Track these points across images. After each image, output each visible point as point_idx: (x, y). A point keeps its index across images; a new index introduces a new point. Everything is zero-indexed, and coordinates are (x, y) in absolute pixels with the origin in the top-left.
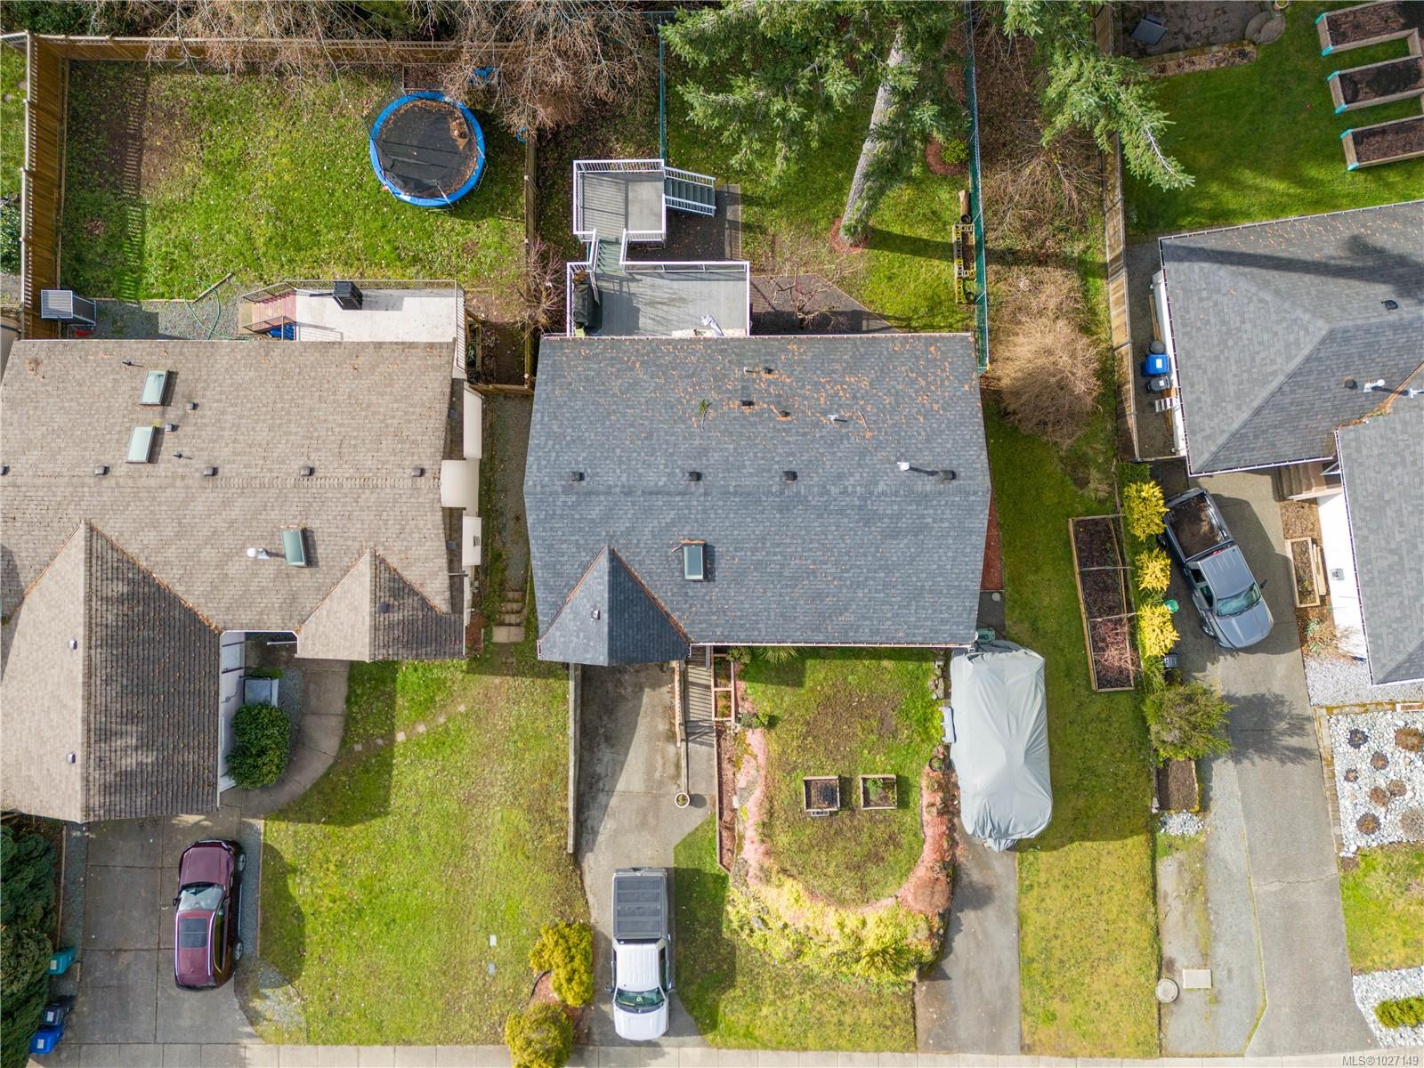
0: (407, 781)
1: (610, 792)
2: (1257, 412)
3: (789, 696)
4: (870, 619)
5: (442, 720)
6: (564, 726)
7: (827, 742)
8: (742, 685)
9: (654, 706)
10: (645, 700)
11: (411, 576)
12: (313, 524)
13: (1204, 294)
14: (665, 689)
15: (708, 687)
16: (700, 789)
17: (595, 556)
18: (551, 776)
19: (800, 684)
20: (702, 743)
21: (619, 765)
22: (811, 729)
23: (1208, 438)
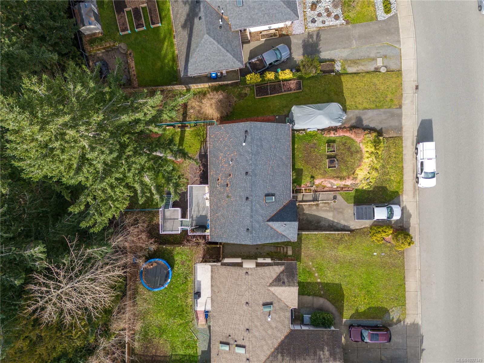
0: (332, 279)
1: (333, 222)
2: (228, 51)
3: (305, 173)
4: (284, 152)
5: (314, 269)
6: (315, 234)
7: (318, 162)
8: (302, 185)
9: (309, 210)
10: (307, 212)
11: (275, 276)
12: (261, 303)
13: (196, 65)
14: (304, 207)
15: (303, 195)
16: (332, 197)
17: (269, 225)
18: (329, 238)
19: (302, 170)
20: (319, 197)
21: (326, 219)
22: (314, 167)
23: (234, 63)
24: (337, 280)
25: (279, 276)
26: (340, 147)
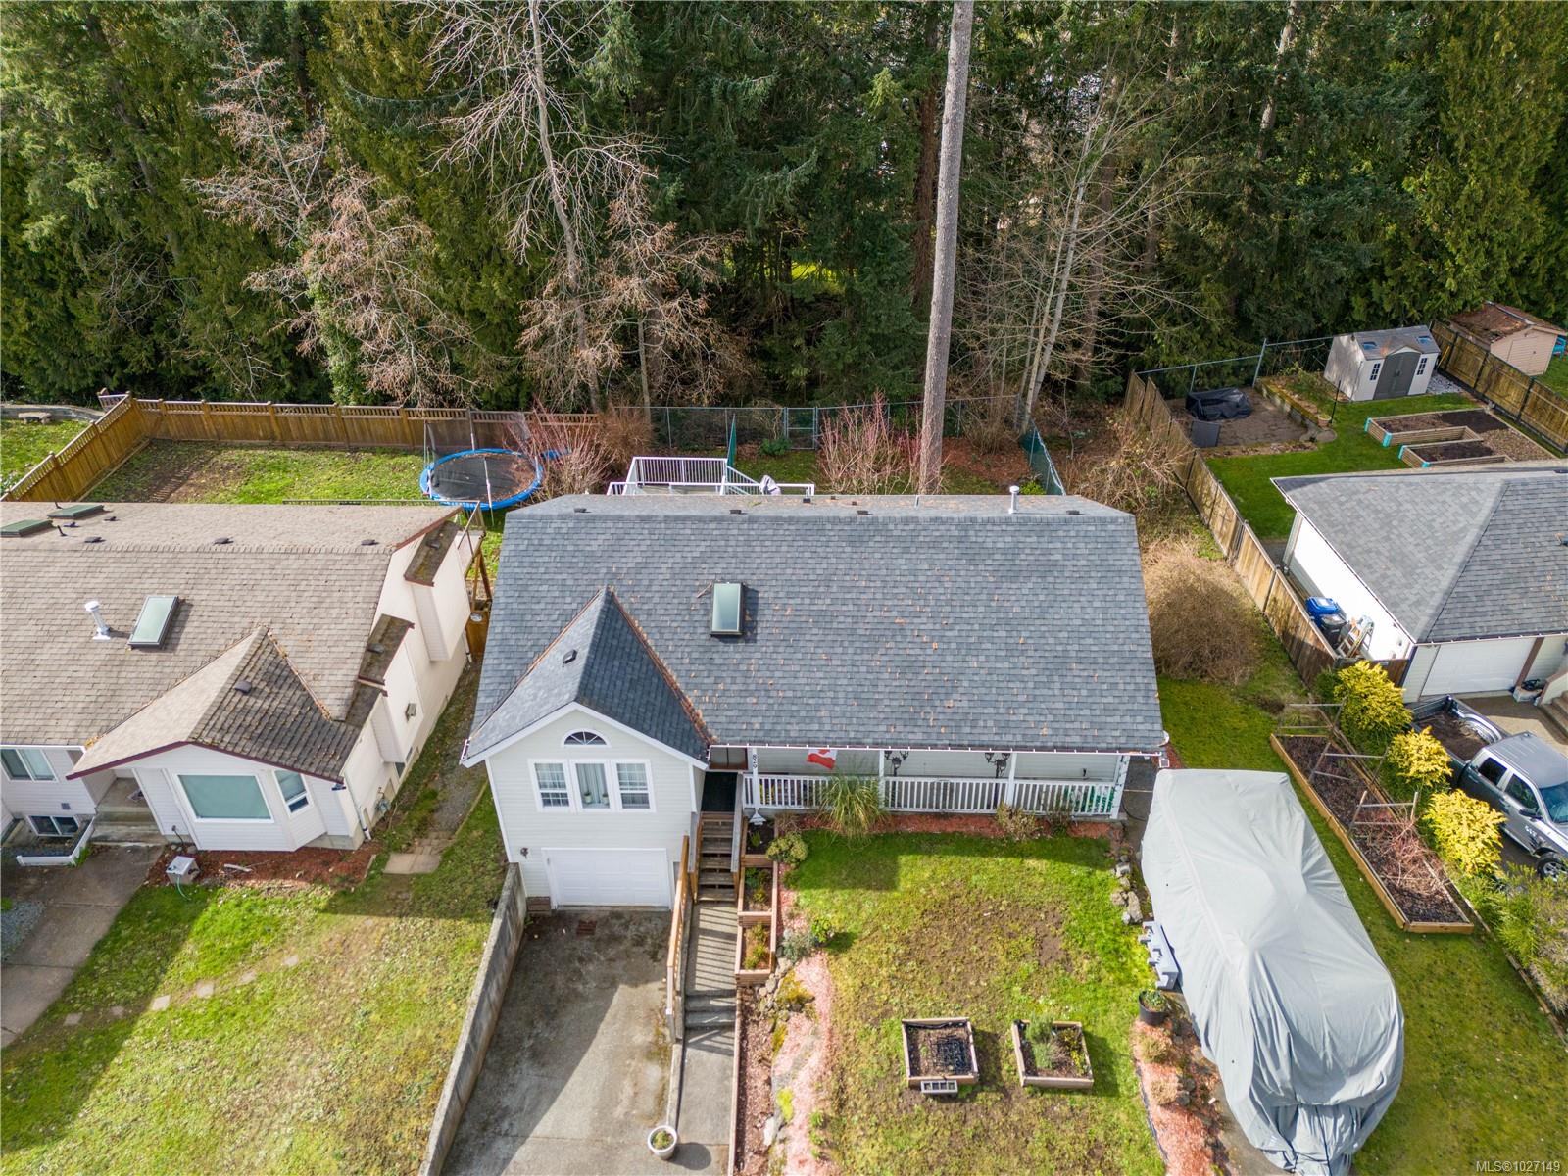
0: (129, 1079)
1: (522, 1137)
3: (871, 903)
5: (247, 978)
6: (465, 991)
8: (791, 896)
9: (631, 1008)
10: (617, 998)
14: (654, 986)
16: (700, 1133)
18: (414, 1072)
19: (890, 884)
20: (711, 1049)
21: (548, 1094)
22: (912, 949)
23: (1417, 603)
24: (98, 1114)
25: (297, 684)
26: (1069, 1128)
